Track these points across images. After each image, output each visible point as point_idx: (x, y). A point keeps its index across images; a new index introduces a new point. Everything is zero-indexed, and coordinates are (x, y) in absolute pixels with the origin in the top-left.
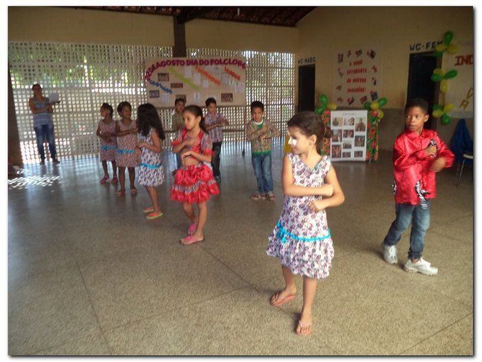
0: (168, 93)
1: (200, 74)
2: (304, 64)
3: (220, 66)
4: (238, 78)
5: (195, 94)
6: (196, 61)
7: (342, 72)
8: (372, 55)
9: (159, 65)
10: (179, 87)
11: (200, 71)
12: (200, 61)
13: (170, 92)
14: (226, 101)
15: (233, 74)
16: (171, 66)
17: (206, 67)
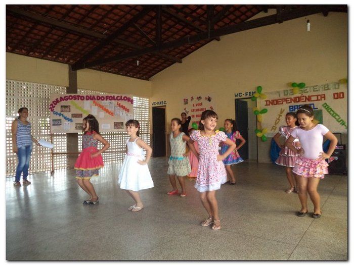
0: (69, 122)
1: (97, 107)
2: (157, 105)
3: (113, 101)
4: (128, 110)
6: (94, 96)
7: (188, 111)
8: (209, 99)
9: (62, 99)
10: (79, 117)
11: (96, 104)
12: (97, 96)
13: (71, 120)
14: (118, 128)
15: (123, 108)
16: (73, 100)
17: (102, 102)
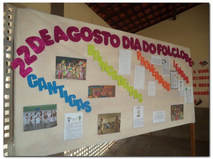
0: (82, 113)
1: (143, 68)
3: (168, 57)
5: (135, 110)
10: (107, 96)
11: (144, 63)
13: (86, 107)
15: (182, 73)
16: (92, 42)
17: (152, 55)
